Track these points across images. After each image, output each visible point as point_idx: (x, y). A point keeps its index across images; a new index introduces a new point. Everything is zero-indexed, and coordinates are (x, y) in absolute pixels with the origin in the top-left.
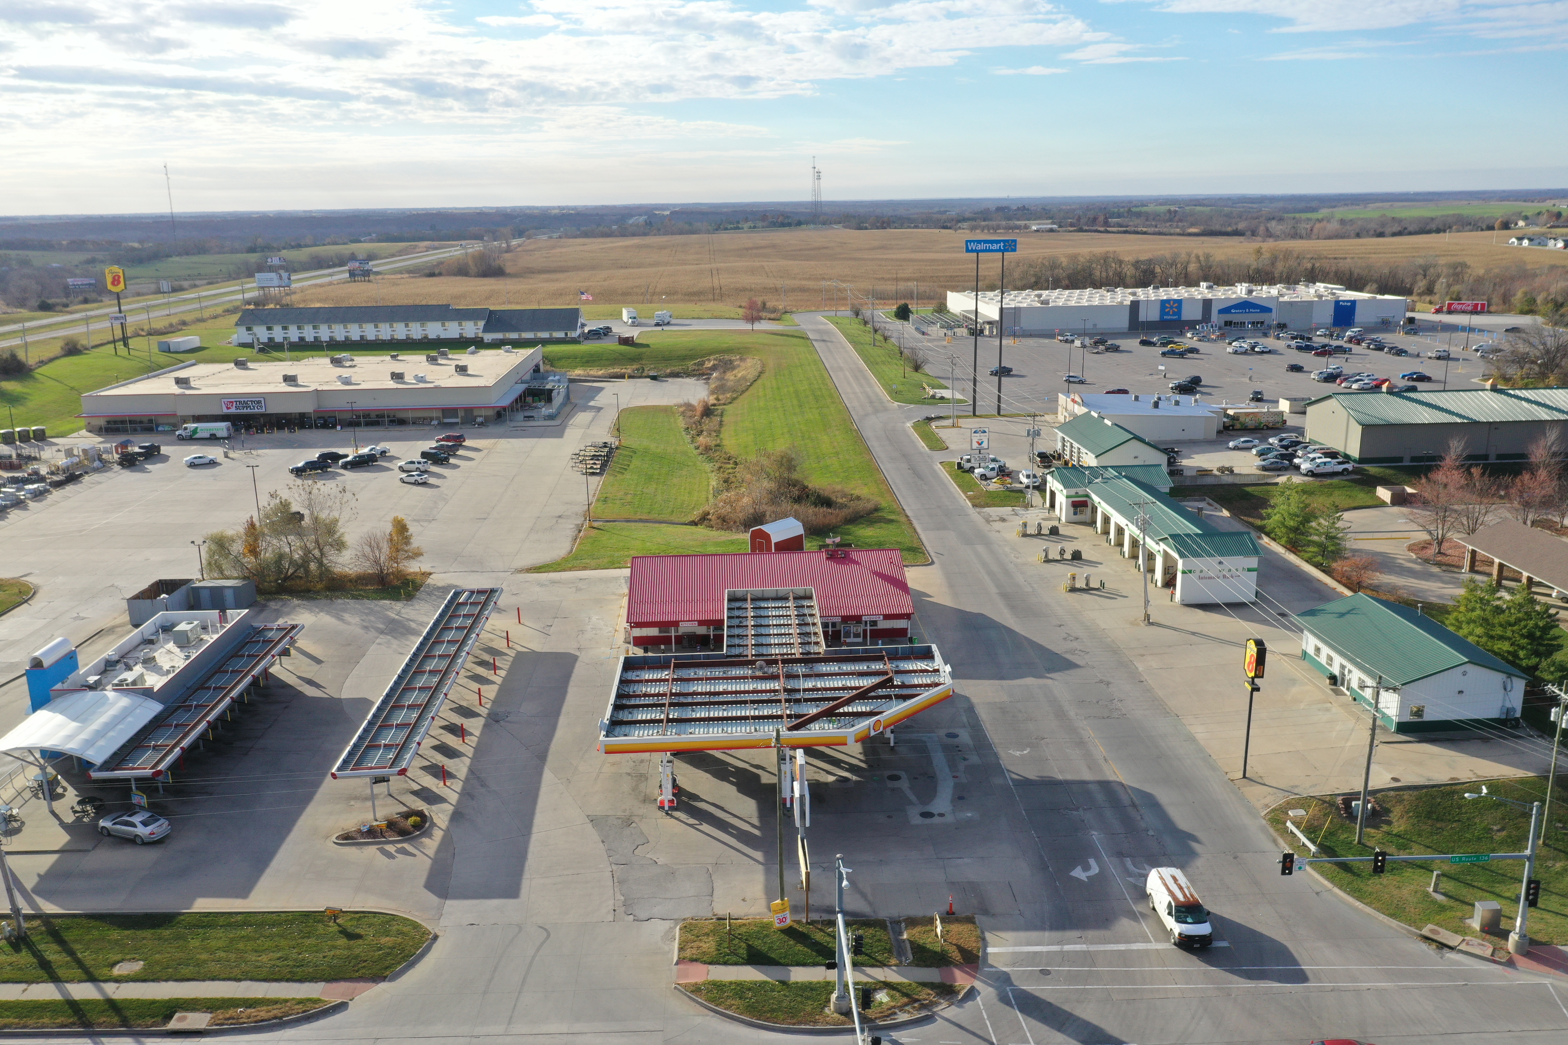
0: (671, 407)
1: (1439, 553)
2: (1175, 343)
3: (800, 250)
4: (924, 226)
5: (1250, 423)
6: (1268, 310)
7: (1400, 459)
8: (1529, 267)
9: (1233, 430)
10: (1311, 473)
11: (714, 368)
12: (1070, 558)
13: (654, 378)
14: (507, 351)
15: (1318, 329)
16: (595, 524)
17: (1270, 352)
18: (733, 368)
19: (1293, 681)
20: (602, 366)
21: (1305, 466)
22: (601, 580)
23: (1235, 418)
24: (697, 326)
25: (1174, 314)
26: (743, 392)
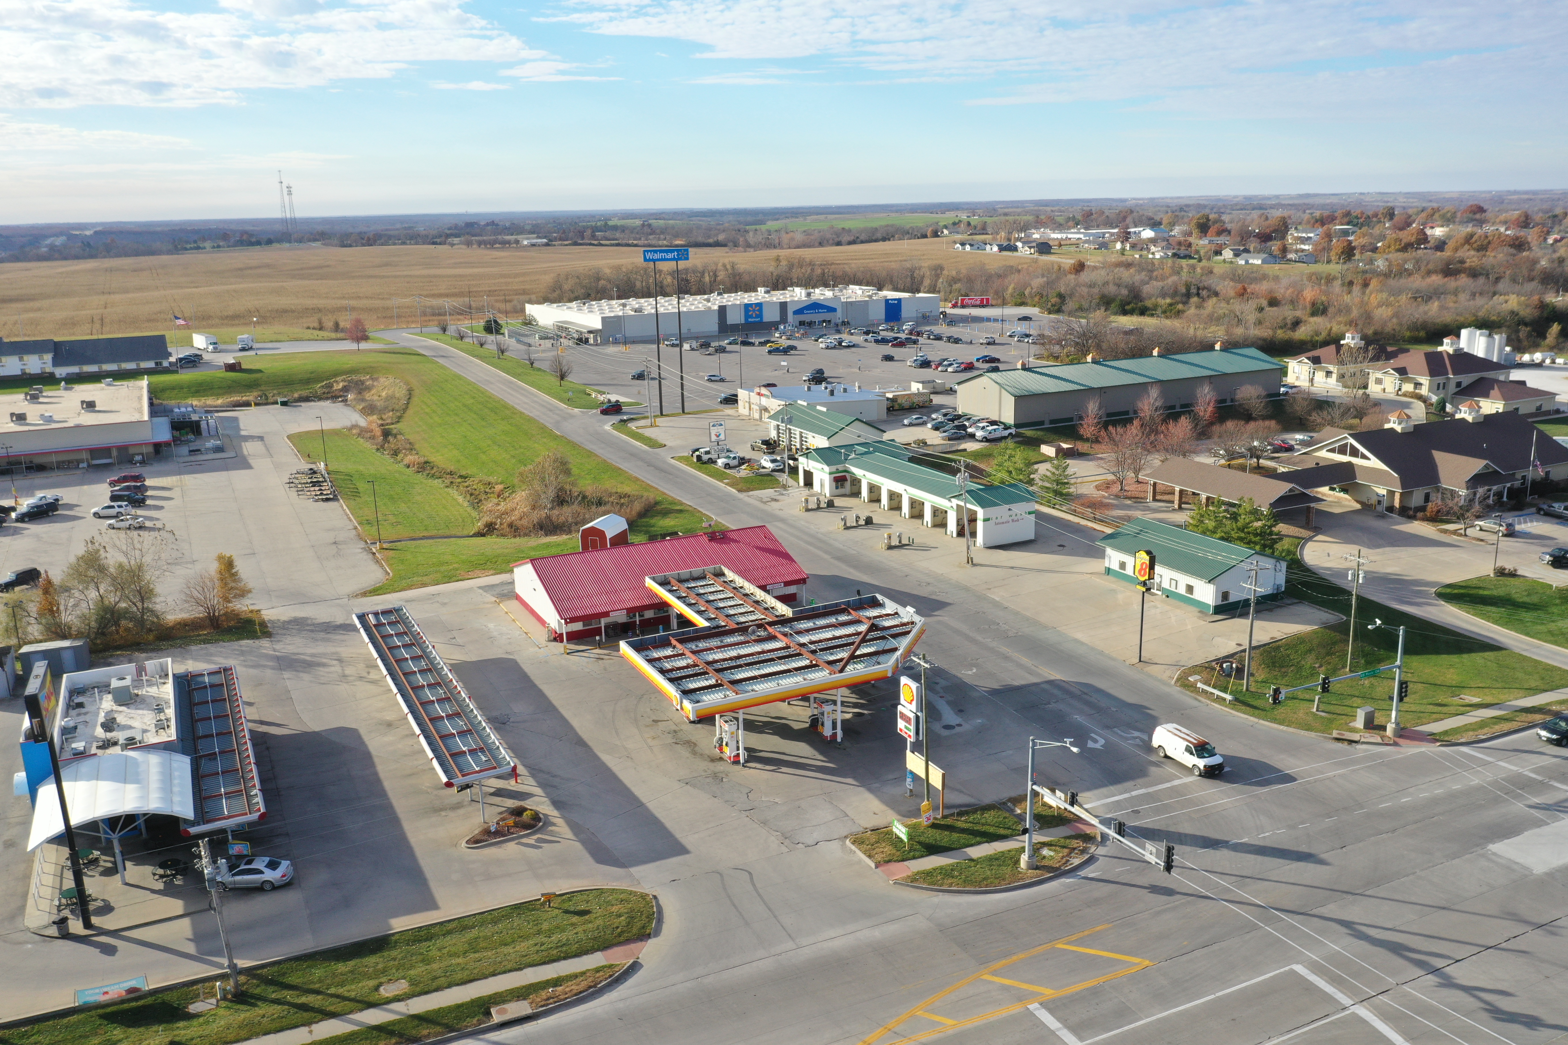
0: (339, 430)
1: (1121, 490)
2: (773, 342)
3: (302, 269)
4: (412, 242)
5: (906, 405)
6: (832, 310)
7: (1042, 423)
8: (987, 267)
9: (894, 410)
10: (986, 440)
11: (346, 389)
12: (863, 523)
13: (284, 404)
14: (109, 385)
15: (879, 325)
16: (385, 546)
17: (854, 346)
18: (369, 389)
19: (1114, 591)
20: (218, 395)
21: (979, 434)
22: (456, 592)
23: (894, 400)
24: (287, 348)
25: (757, 316)
26: (405, 410)
